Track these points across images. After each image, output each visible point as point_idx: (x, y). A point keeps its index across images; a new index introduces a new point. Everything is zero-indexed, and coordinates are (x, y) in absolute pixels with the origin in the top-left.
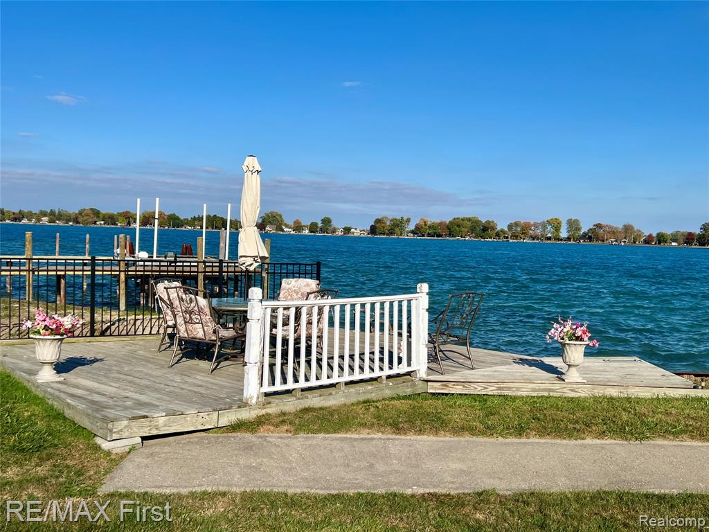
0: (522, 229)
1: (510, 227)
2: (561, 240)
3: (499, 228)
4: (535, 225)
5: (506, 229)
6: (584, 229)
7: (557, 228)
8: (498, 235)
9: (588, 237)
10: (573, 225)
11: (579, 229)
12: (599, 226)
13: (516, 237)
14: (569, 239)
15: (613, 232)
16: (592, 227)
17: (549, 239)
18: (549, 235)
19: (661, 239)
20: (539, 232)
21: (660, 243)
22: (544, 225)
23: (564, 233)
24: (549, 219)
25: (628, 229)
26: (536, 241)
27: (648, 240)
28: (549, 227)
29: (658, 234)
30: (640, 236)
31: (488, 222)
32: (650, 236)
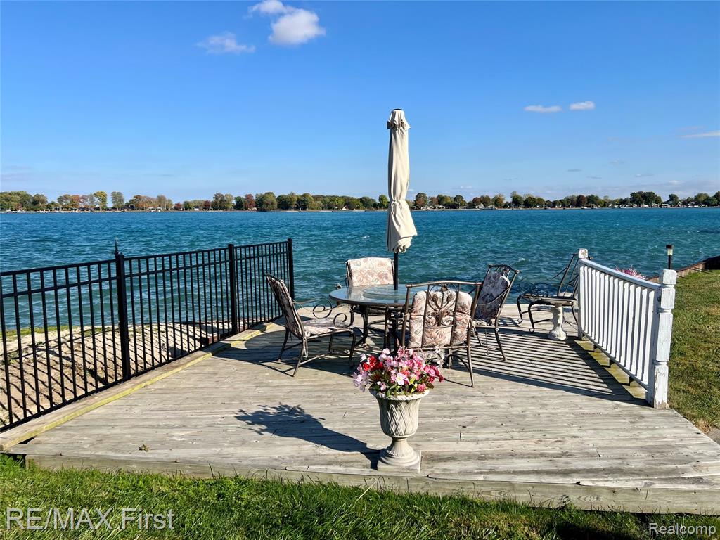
0: (72, 201)
1: (60, 200)
2: (108, 209)
3: (49, 201)
4: (83, 197)
5: (57, 202)
6: (127, 200)
7: (104, 200)
8: (49, 207)
9: (132, 206)
10: (117, 197)
11: (123, 200)
12: (138, 197)
13: (68, 209)
14: (114, 208)
15: (150, 202)
16: (132, 198)
17: (98, 209)
18: (97, 206)
19: (187, 206)
20: (87, 203)
21: (186, 209)
22: (91, 198)
23: (110, 204)
24: (96, 192)
25: (161, 199)
26: (85, 211)
27: (177, 208)
28: (97, 199)
29: (185, 202)
30: (171, 205)
31: (38, 196)
32: (178, 204)
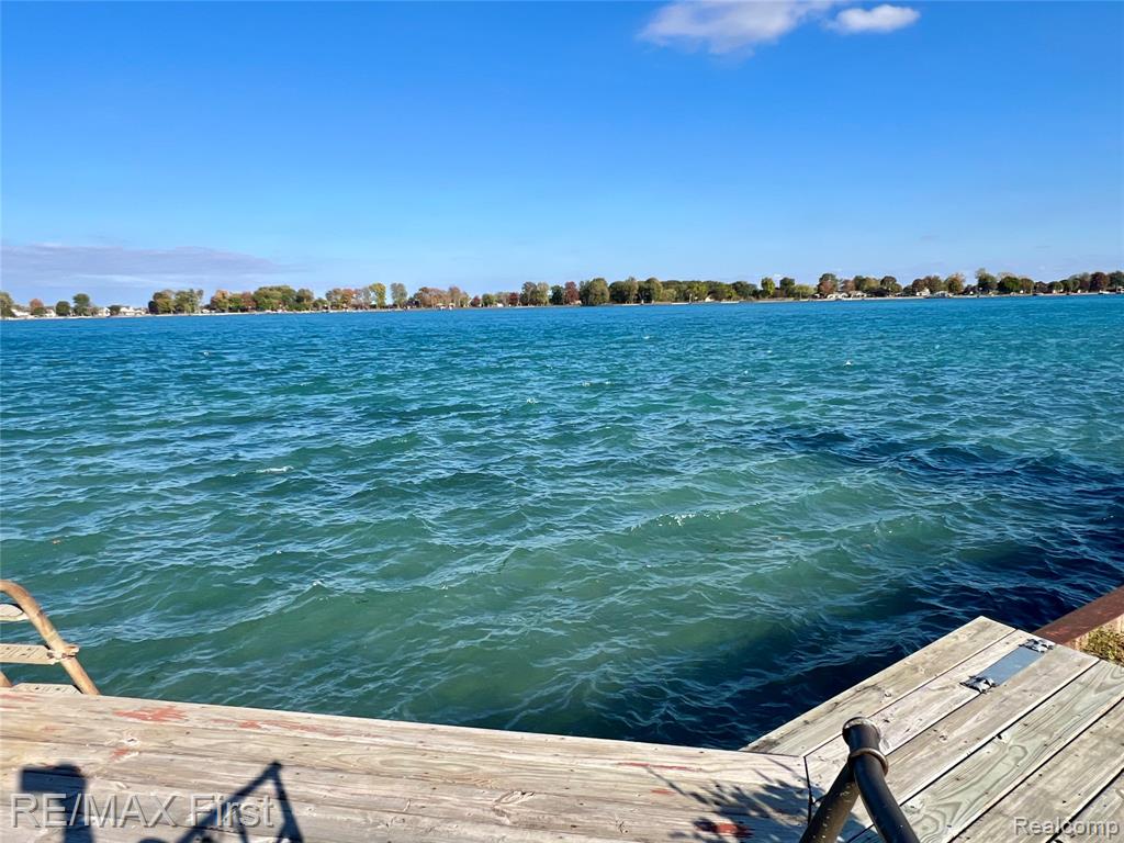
0: (343, 297)
1: (328, 295)
2: (387, 307)
3: (316, 297)
4: (356, 292)
5: (325, 299)
6: (410, 295)
7: (381, 295)
8: (315, 305)
9: (417, 302)
10: (398, 290)
11: (404, 295)
12: (425, 290)
13: (338, 307)
14: (395, 306)
15: (440, 296)
16: (417, 291)
17: (374, 307)
18: (374, 303)
19: (487, 301)
20: (361, 299)
21: (486, 305)
22: (366, 292)
23: (389, 301)
24: (371, 284)
25: (453, 291)
26: (360, 311)
27: (475, 303)
28: (372, 294)
29: (484, 296)
30: (466, 299)
31: (302, 291)
32: (476, 299)
